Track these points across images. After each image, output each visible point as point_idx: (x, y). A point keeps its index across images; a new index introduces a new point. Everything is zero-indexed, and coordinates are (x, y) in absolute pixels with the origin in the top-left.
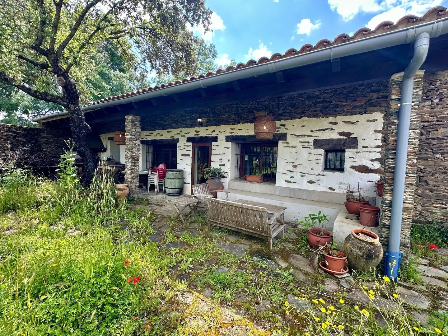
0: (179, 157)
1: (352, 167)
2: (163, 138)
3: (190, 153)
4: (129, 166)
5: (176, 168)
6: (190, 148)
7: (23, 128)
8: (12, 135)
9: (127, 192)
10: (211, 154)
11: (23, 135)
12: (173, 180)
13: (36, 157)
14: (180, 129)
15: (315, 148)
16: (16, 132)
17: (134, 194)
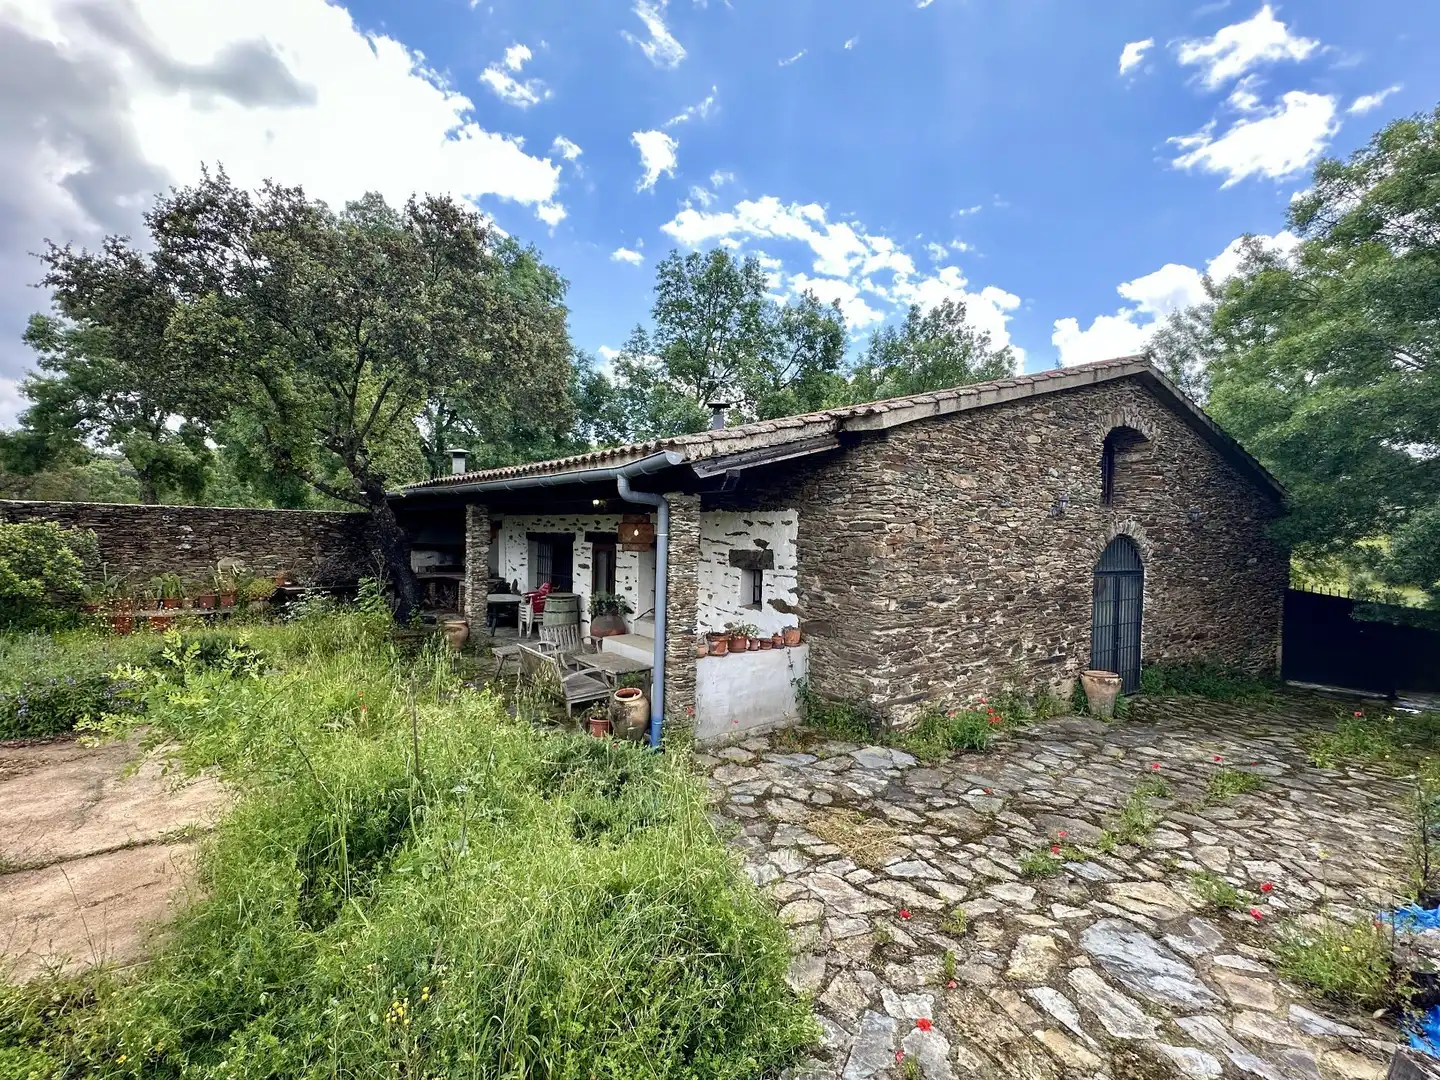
0: (576, 569)
1: (770, 602)
2: (555, 530)
3: (589, 563)
4: (470, 591)
5: (571, 591)
6: (589, 554)
7: (338, 514)
8: (322, 530)
9: (462, 633)
10: (615, 567)
11: (340, 528)
12: (554, 615)
13: (357, 566)
14: (577, 516)
15: (732, 565)
16: (329, 524)
17: (477, 638)
